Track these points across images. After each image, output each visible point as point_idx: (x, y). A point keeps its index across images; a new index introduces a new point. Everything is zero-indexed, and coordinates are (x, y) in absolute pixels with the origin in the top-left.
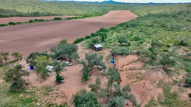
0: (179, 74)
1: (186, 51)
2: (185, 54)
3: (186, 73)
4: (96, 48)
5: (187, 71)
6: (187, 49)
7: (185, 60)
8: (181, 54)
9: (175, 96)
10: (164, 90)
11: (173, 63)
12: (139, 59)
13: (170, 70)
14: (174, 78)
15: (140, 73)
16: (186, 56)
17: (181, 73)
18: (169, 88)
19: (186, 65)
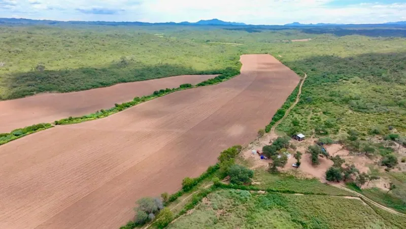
0: (377, 158)
1: (380, 139)
2: (379, 142)
3: (381, 157)
4: (300, 138)
5: (382, 155)
6: (380, 138)
7: (380, 147)
8: (375, 142)
9: (377, 171)
10: (370, 168)
11: (372, 150)
12: (343, 147)
13: (371, 155)
14: (374, 160)
15: (350, 159)
16: (380, 144)
17: (378, 157)
18: (373, 167)
19: (381, 151)
